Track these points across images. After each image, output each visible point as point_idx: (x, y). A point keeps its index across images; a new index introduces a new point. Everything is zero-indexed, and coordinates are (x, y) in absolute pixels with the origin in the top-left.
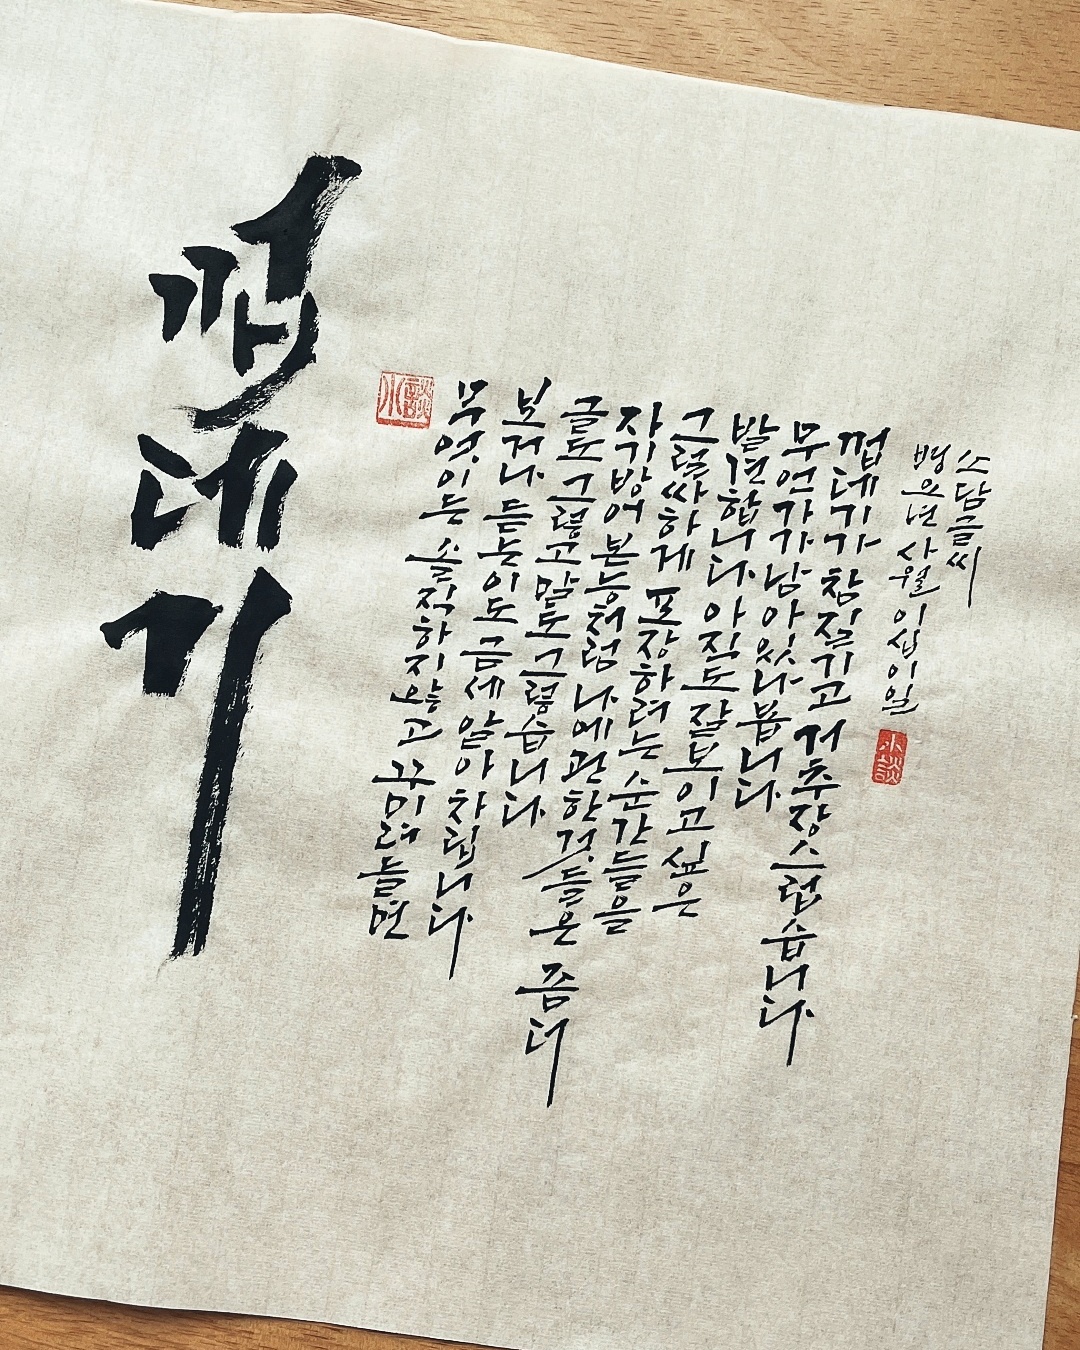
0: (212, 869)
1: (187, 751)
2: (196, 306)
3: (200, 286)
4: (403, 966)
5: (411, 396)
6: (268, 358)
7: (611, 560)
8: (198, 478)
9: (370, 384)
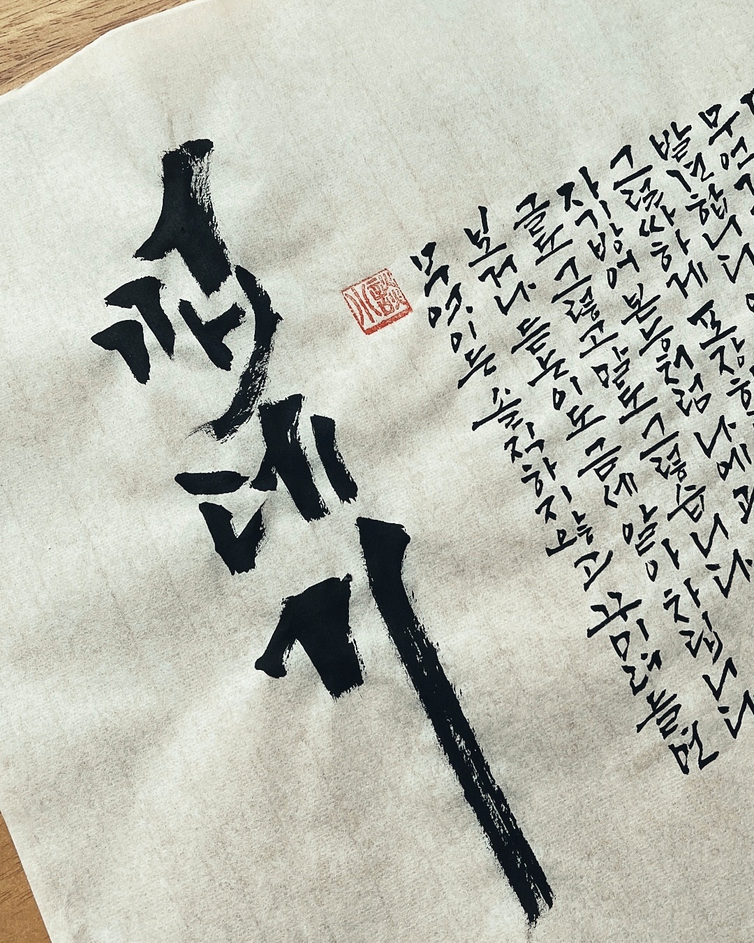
0: (507, 816)
1: (409, 723)
2: (149, 338)
3: (141, 320)
4: (734, 783)
5: (379, 295)
6: (241, 342)
7: (641, 315)
8: (251, 479)
9: (338, 307)
